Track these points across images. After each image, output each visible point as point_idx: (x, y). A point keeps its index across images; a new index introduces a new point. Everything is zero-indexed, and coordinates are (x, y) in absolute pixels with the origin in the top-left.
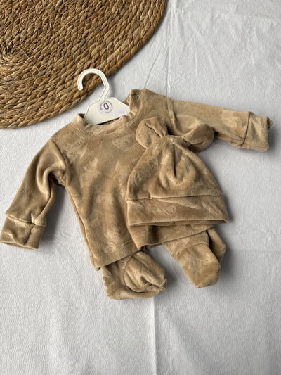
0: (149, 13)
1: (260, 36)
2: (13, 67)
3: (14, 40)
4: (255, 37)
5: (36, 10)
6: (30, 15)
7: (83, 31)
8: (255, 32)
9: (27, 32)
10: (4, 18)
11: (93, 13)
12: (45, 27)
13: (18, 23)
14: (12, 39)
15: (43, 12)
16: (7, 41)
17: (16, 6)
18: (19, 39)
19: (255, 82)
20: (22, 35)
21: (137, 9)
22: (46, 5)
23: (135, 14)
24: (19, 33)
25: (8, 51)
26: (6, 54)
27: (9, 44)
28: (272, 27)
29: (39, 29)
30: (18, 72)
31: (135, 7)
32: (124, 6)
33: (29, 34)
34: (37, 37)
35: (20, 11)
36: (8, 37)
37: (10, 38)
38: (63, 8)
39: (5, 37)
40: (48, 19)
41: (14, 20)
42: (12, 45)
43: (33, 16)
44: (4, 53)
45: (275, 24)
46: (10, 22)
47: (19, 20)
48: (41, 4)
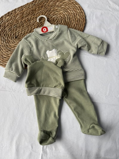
2: (16, 44)
3: (20, 34)
6: (28, 24)
9: (25, 32)
10: (18, 24)
13: (23, 27)
15: (33, 24)
16: (17, 33)
17: (24, 20)
18: (21, 34)
22: (35, 22)
24: (22, 31)
25: (16, 38)
26: (15, 39)
27: (17, 35)
29: (30, 31)
35: (25, 22)
36: (17, 32)
38: (41, 25)
39: (16, 31)
41: (22, 25)
42: (18, 35)
44: (14, 38)
46: (20, 26)
47: (23, 26)
48: (34, 21)
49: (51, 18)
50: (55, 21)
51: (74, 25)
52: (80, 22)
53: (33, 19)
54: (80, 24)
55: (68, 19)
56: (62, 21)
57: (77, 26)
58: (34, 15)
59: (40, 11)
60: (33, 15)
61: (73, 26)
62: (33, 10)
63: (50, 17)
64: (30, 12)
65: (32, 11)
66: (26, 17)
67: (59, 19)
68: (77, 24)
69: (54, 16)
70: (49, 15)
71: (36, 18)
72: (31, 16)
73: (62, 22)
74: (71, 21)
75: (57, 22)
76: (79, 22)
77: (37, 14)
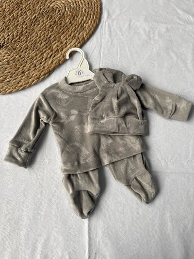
0: (89, 22)
1: (160, 36)
2: (4, 56)
3: (6, 40)
4: (156, 36)
5: (20, 22)
6: (16, 24)
7: (48, 34)
8: (157, 33)
9: (13, 35)
11: (54, 23)
12: (24, 32)
13: (8, 30)
14: (4, 39)
15: (24, 22)
17: (7, 19)
18: (8, 39)
19: (156, 64)
20: (10, 37)
21: (82, 20)
22: (26, 18)
23: (81, 23)
24: (8, 36)
27: (2, 42)
28: (168, 30)
29: (21, 33)
30: (7, 60)
31: (81, 19)
32: (74, 18)
33: (15, 36)
34: (19, 38)
35: (9, 22)
37: (3, 39)
38: (36, 20)
40: (27, 27)
41: (6, 28)
42: (4, 43)
43: (17, 25)
45: (169, 27)
46: (3, 29)
47: (9, 28)
48: (23, 18)
49: (48, 8)
50: (56, 11)
51: (86, 10)
52: (93, 4)
53: (21, 15)
54: (93, 7)
55: (75, 4)
56: (65, 8)
57: (90, 10)
58: (21, 10)
59: (29, 2)
60: (19, 10)
61: (84, 11)
62: (18, 4)
63: (46, 7)
64: (14, 7)
65: (16, 4)
66: (10, 14)
67: (61, 6)
68: (89, 8)
69: (51, 4)
70: (45, 4)
71: (25, 13)
72: (17, 11)
73: (66, 10)
74: (79, 6)
75: (59, 11)
76: (91, 4)
77: (25, 7)
